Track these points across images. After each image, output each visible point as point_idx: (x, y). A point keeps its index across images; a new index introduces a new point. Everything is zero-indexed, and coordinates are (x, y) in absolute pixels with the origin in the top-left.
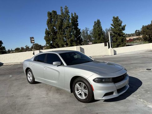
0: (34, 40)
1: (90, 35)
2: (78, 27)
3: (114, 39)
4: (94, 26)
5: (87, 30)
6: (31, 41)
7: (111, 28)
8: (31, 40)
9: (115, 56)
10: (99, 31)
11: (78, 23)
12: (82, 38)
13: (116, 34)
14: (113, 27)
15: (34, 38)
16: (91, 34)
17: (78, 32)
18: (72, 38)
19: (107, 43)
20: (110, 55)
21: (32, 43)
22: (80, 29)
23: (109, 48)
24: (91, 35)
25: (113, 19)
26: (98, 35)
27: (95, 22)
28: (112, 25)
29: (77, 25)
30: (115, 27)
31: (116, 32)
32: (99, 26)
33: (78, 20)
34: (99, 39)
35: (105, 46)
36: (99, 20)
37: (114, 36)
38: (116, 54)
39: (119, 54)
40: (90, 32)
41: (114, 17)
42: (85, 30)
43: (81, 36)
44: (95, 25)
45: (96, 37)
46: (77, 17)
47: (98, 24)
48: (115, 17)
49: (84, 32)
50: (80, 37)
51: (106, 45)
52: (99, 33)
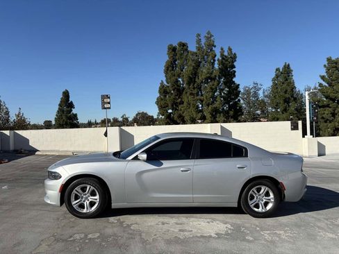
0: (109, 103)
1: (263, 101)
2: (234, 80)
3: (326, 112)
4: (274, 80)
5: (257, 88)
6: (103, 103)
7: (320, 85)
8: (103, 101)
9: (322, 159)
10: (286, 91)
11: (235, 72)
12: (244, 105)
13: (333, 100)
14: (324, 84)
15: (109, 98)
16: (266, 96)
17: (234, 90)
18: (217, 104)
20: (307, 155)
21: (105, 108)
22: (239, 85)
23: (303, 137)
24: (266, 99)
25: (326, 63)
26: (282, 102)
27: (278, 70)
28: (323, 78)
29: (233, 74)
30: (330, 85)
31: (332, 95)
32: (287, 80)
33: (235, 64)
35: (292, 129)
36: (289, 65)
37: (328, 106)
38: (324, 155)
39: (333, 155)
40: (264, 92)
41: (329, 60)
42: (251, 87)
43: (239, 100)
44: (277, 76)
45: (277, 105)
46: (234, 58)
47: (285, 75)
48: (333, 59)
49: (248, 92)
50: (236, 104)
51: (295, 127)
52: (287, 96)
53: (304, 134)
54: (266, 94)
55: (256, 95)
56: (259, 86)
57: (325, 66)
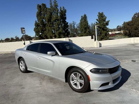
0: (25, 31)
1: (76, 29)
2: (66, 20)
4: (81, 20)
6: (22, 31)
7: (96, 23)
8: (22, 30)
9: (100, 48)
10: (85, 25)
11: (66, 17)
12: (70, 31)
13: (101, 28)
14: (98, 22)
15: (24, 29)
16: (78, 27)
17: (66, 25)
18: (60, 30)
19: (94, 36)
20: (96, 47)
21: (23, 33)
22: (68, 22)
23: (95, 41)
24: (78, 28)
25: (98, 14)
26: (84, 29)
27: (82, 16)
28: (97, 20)
29: (65, 18)
30: (100, 22)
31: (100, 26)
32: (85, 21)
33: (66, 14)
34: (85, 32)
35: (92, 39)
36: (86, 15)
38: (101, 47)
39: (103, 46)
40: (77, 26)
41: (99, 13)
42: (72, 23)
44: (82, 19)
45: (82, 30)
46: (65, 11)
47: (84, 19)
48: (100, 13)
49: (71, 26)
50: (67, 30)
51: (92, 38)
52: (86, 27)
53: (95, 40)
54: (78, 26)
55: (74, 26)
56: (75, 23)
57: (98, 15)
